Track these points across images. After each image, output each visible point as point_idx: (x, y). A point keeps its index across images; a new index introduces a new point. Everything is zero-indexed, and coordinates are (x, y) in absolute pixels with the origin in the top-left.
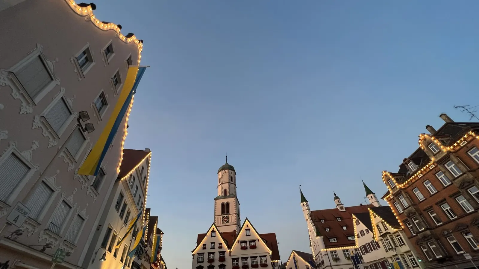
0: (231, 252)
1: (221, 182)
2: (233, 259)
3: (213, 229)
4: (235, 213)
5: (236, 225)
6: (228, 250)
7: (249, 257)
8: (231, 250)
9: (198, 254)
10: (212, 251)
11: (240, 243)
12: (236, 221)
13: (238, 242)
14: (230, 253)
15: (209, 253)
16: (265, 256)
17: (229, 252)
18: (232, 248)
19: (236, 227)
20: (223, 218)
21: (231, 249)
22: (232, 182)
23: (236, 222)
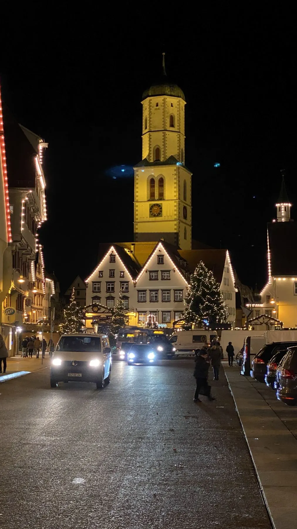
0: (136, 282)
1: (148, 127)
2: (139, 291)
3: (113, 252)
4: (175, 198)
5: (175, 222)
6: (133, 281)
7: (160, 289)
8: (136, 281)
9: (93, 282)
10: (111, 280)
11: (148, 273)
12: (175, 215)
13: (146, 272)
14: (134, 284)
15: (107, 282)
16: (182, 290)
17: (134, 282)
18: (138, 278)
19: (175, 225)
20: (152, 207)
21: (136, 279)
22: (172, 129)
23: (176, 217)
